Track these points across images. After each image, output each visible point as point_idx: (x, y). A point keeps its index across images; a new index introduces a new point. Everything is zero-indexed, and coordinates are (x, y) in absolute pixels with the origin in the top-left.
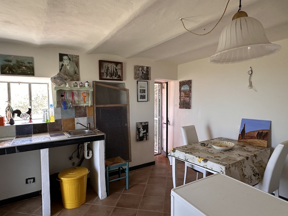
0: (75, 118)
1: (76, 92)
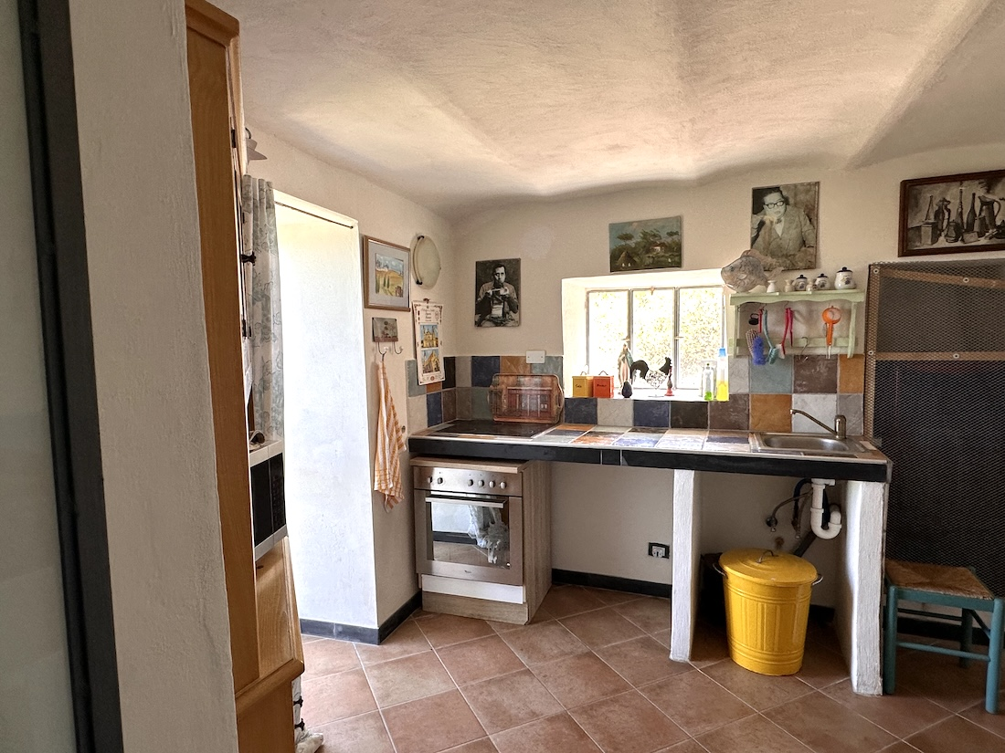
0: (794, 395)
1: (802, 308)
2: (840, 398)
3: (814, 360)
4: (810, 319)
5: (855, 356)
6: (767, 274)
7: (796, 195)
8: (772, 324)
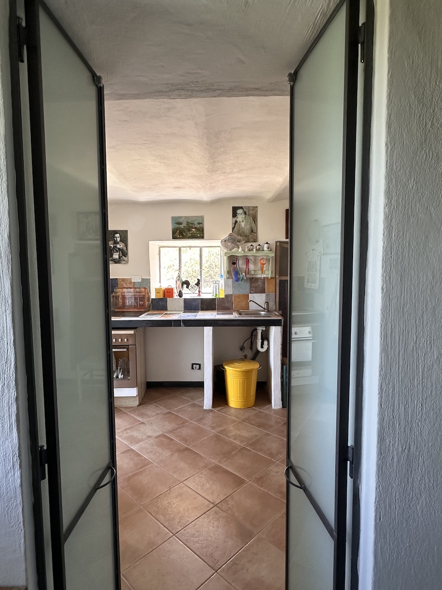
0: (250, 294)
1: (252, 258)
2: (267, 296)
3: (257, 279)
4: (255, 263)
5: (272, 278)
6: (238, 243)
7: (249, 211)
8: (241, 264)
